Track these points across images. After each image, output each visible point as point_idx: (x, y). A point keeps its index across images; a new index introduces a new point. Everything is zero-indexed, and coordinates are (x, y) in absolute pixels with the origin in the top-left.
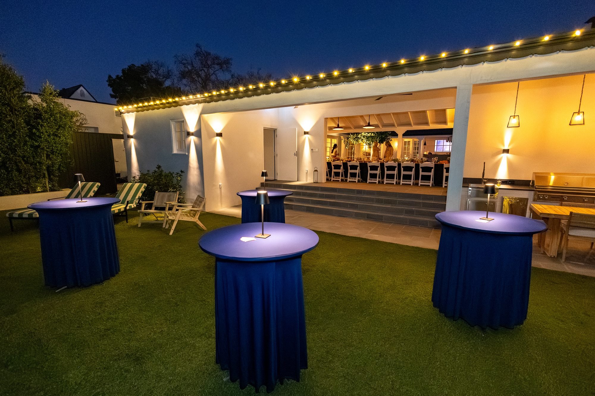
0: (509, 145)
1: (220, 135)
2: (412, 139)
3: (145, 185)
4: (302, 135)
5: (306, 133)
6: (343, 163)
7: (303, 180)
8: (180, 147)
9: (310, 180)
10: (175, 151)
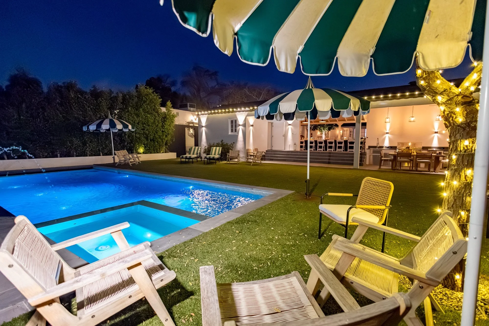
0: (389, 130)
1: (252, 126)
2: (349, 129)
4: (287, 126)
5: (289, 125)
6: (315, 141)
7: (288, 149)
8: (232, 131)
9: (292, 149)
10: (230, 133)
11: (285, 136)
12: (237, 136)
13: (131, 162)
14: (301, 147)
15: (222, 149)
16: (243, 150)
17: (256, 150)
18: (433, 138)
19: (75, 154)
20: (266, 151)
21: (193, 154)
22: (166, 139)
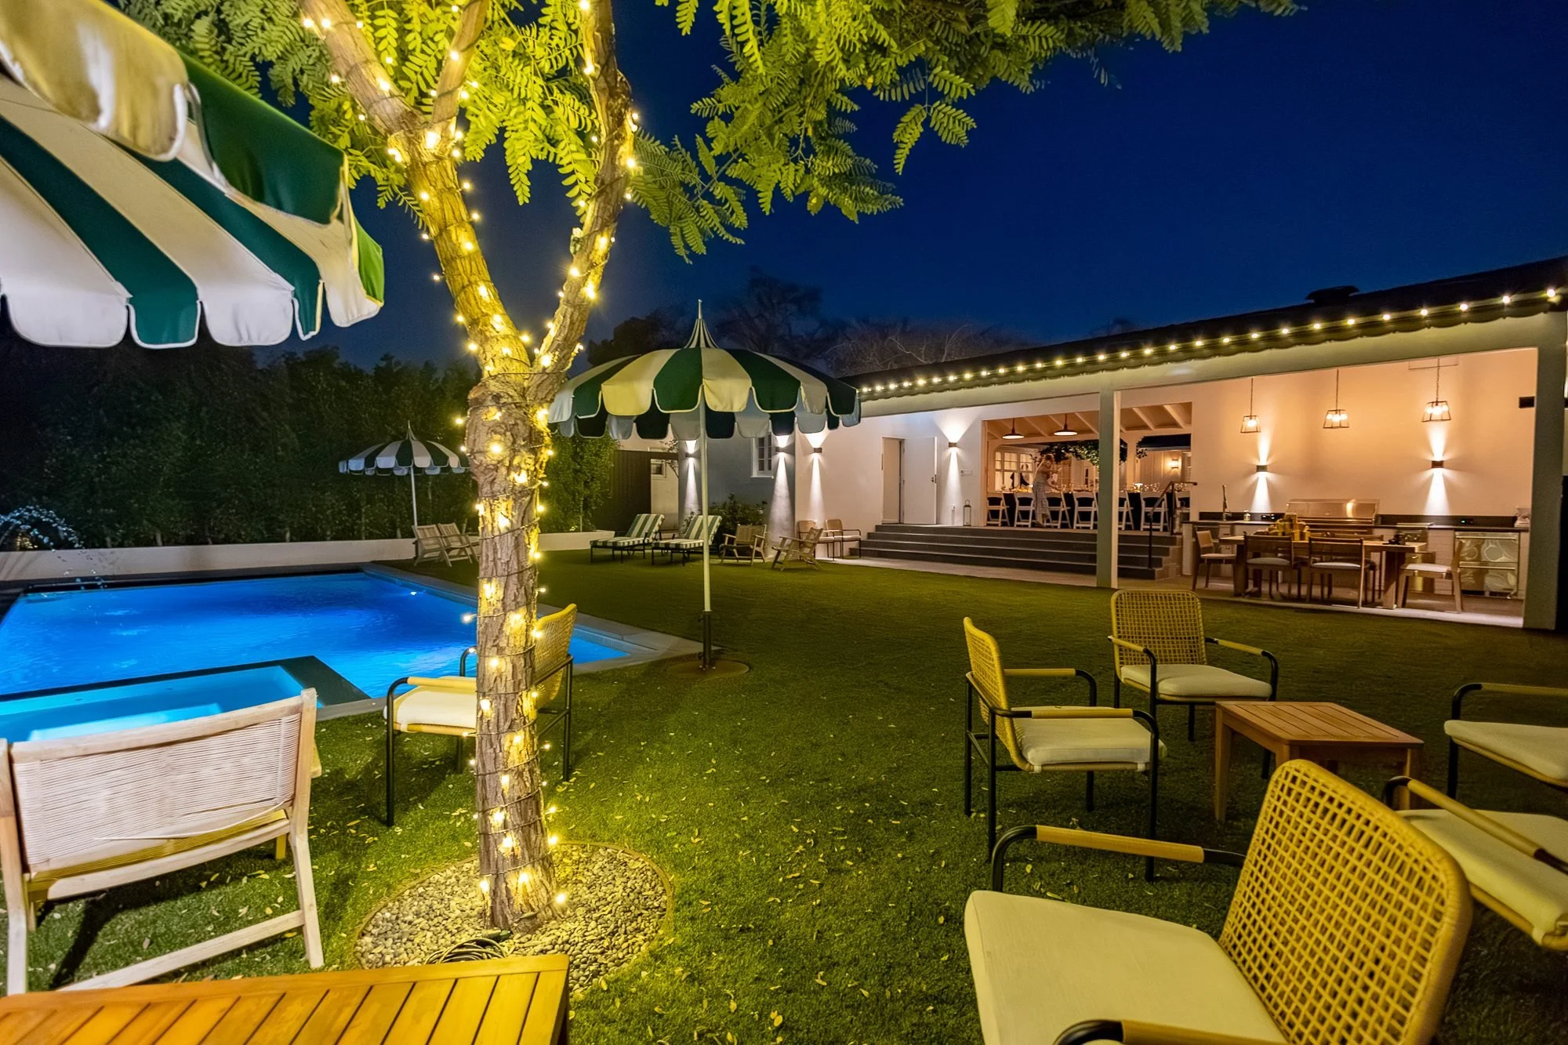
0: (1268, 459)
1: (819, 450)
3: (720, 518)
4: (945, 449)
5: (951, 445)
7: (948, 522)
8: (761, 468)
9: (958, 523)
10: (755, 474)
11: (939, 480)
12: (771, 483)
13: (450, 557)
14: (994, 514)
15: (721, 522)
16: (787, 524)
17: (835, 524)
18: (1428, 482)
19: (328, 533)
20: (878, 528)
21: (638, 536)
22: (587, 492)
